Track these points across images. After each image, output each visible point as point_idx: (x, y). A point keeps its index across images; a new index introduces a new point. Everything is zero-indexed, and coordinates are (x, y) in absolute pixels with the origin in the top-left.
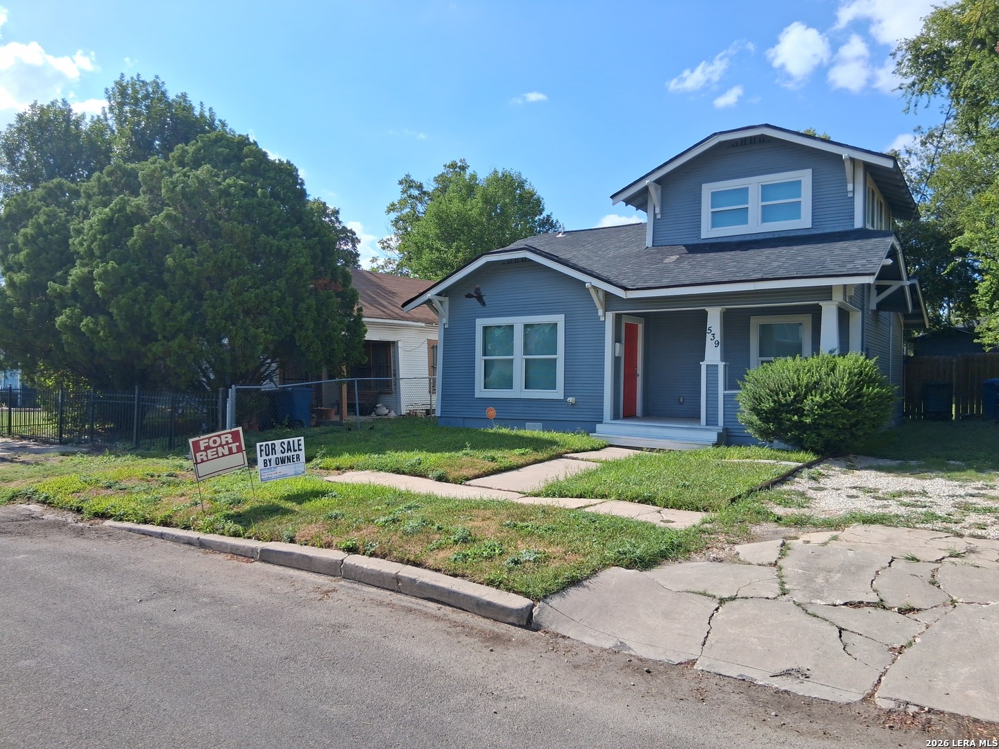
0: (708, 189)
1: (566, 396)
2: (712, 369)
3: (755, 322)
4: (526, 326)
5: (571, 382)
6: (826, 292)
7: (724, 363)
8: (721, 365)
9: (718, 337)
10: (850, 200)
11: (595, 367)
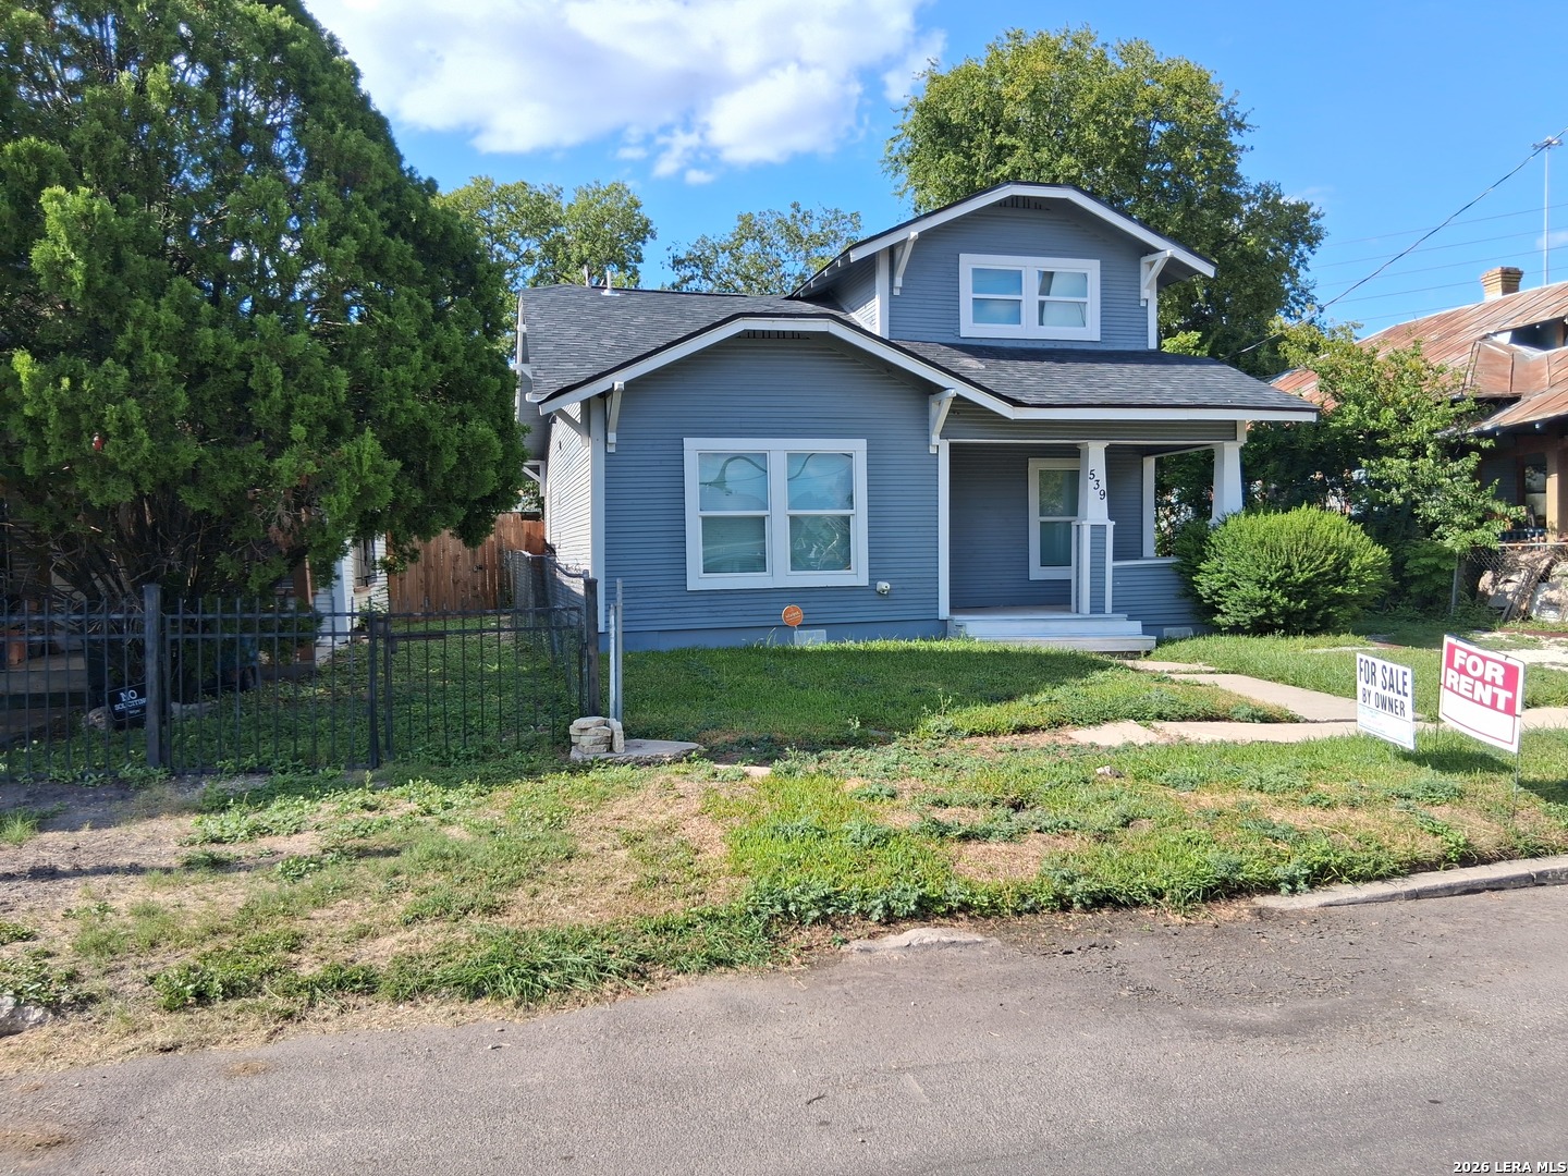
0: (968, 263)
1: (873, 580)
2: (1098, 530)
3: (1035, 466)
4: (792, 456)
5: (879, 555)
6: (1230, 429)
7: (1114, 523)
8: (1111, 525)
9: (1103, 485)
10: (1142, 311)
11: (920, 529)
